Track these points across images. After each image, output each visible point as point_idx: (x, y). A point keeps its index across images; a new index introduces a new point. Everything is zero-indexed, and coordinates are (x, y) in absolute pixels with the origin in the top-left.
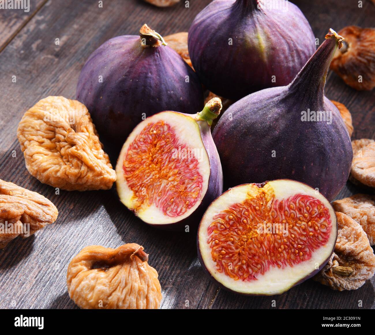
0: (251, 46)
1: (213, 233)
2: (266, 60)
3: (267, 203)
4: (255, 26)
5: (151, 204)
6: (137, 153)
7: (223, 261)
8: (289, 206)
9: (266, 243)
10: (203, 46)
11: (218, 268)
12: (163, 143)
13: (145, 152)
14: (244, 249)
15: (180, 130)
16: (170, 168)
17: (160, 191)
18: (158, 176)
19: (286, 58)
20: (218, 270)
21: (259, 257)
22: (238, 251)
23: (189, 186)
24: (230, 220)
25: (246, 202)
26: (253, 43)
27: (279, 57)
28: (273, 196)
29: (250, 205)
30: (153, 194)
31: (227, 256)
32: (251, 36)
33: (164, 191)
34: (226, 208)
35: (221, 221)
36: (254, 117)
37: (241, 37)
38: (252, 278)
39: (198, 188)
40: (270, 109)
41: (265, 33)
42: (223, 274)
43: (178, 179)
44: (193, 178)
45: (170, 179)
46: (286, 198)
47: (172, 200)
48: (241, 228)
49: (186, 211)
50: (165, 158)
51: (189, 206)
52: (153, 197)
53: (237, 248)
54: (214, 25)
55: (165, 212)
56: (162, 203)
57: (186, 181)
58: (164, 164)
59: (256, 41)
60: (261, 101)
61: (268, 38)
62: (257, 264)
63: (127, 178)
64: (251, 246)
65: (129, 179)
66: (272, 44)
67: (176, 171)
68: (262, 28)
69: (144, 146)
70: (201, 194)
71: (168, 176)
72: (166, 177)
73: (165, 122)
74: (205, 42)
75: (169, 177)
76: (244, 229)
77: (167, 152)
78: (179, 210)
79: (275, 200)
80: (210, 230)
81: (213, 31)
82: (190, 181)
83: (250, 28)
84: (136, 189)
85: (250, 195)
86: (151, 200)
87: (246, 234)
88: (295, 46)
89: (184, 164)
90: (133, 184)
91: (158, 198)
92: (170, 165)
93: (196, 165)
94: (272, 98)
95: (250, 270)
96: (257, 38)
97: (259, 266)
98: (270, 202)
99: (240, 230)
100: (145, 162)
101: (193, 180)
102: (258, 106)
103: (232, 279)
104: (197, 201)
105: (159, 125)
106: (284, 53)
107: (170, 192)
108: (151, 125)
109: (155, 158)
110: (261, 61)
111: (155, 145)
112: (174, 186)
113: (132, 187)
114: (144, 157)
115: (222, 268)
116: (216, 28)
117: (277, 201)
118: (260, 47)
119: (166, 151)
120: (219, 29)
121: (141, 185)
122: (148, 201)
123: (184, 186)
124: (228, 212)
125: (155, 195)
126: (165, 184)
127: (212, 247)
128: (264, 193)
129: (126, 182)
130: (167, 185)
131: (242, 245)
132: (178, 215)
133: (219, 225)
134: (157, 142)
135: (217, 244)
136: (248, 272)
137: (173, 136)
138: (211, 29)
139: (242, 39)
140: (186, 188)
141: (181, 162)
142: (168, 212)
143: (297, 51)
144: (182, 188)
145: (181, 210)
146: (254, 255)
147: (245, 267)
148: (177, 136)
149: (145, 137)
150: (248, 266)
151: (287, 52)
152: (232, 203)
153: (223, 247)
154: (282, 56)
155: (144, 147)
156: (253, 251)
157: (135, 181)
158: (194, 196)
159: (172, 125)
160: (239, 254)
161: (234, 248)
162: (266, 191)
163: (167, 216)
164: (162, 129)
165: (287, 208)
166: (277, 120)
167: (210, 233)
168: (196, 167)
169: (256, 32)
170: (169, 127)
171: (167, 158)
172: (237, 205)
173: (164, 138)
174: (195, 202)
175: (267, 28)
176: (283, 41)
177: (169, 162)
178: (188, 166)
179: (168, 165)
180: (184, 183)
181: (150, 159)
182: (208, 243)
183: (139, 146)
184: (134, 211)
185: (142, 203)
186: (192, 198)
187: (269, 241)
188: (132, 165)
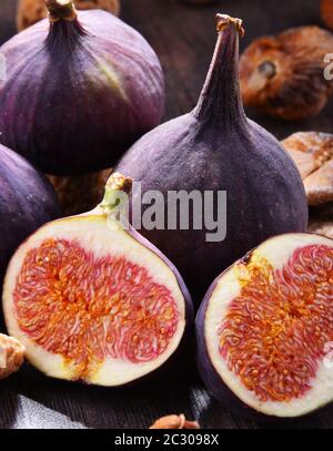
0: (101, 86)
1: (229, 354)
2: (125, 97)
3: (267, 279)
4: (92, 58)
5: (102, 358)
6: (34, 300)
7: (261, 384)
8: (296, 271)
9: (296, 333)
10: (31, 117)
11: (260, 396)
12: (69, 268)
13: (45, 293)
14: (276, 355)
15: (87, 239)
16: (104, 298)
17: (106, 335)
18: (89, 316)
19: (146, 84)
20: (261, 400)
21: (299, 356)
22: (270, 361)
23: (151, 307)
24: (239, 324)
25: (244, 292)
26: (101, 81)
27: (139, 86)
28: (270, 267)
29: (251, 294)
30: (98, 343)
31: (262, 376)
32: (95, 74)
33: (113, 333)
34: (226, 312)
35: (229, 332)
36: (170, 177)
37: (82, 80)
38: (304, 388)
39: (168, 304)
40: (187, 157)
41: (108, 62)
42: (270, 402)
43: (127, 305)
44: (151, 294)
45: (112, 312)
46: (286, 262)
47: (135, 337)
48: (257, 329)
49: (168, 343)
50: (85, 288)
51: (169, 333)
52: (100, 348)
53: (267, 358)
54: (35, 80)
55: (133, 359)
56: (121, 350)
57: (142, 303)
58: (89, 295)
59: (103, 78)
60: (166, 152)
61: (115, 67)
62: (301, 366)
63: (38, 341)
64: (282, 347)
65: (42, 341)
66: (124, 73)
67: (116, 296)
68: (101, 56)
69: (38, 285)
70: (179, 310)
71: (107, 308)
72: (103, 312)
73: (55, 239)
74: (32, 110)
75: (110, 309)
76: (262, 329)
77: (84, 278)
78: (155, 346)
79: (275, 270)
80: (222, 351)
81: (37, 89)
82: (149, 300)
83: (86, 63)
84: (64, 348)
85: (242, 280)
86: (100, 353)
87: (268, 334)
88: (147, 63)
89: (123, 282)
90: (54, 344)
91: (110, 346)
92: (100, 294)
93: (145, 275)
94: (179, 141)
95: (297, 379)
96: (103, 72)
97: (305, 368)
98: (271, 277)
99: (257, 333)
100: (54, 307)
101: (152, 297)
102: (166, 160)
103: (284, 403)
104: (177, 322)
105: (48, 247)
106: (141, 79)
107: (124, 330)
108: (32, 253)
109: (68, 293)
110: (119, 101)
111: (57, 277)
112: (126, 318)
113: (54, 349)
114: (49, 301)
115: (265, 394)
116: (41, 82)
117: (277, 272)
118: (113, 83)
119: (81, 276)
120: (45, 82)
121: (68, 340)
122: (95, 357)
123: (143, 310)
124: (231, 316)
125: (101, 343)
126: (109, 322)
127: (238, 373)
128: (255, 269)
129: (39, 348)
130: (113, 321)
131: (271, 351)
132: (158, 353)
133: (229, 339)
134: (58, 271)
135: (241, 366)
136: (296, 382)
137: (81, 251)
138: (33, 87)
139: (86, 83)
140: (147, 312)
141: (117, 282)
142: (138, 357)
143: (152, 69)
144: (141, 315)
145: (159, 345)
146: (292, 357)
147: (289, 378)
148: (87, 250)
149: (32, 273)
150: (292, 375)
151: (143, 75)
152: (228, 301)
153: (250, 366)
154: (141, 83)
155: (39, 287)
156: (289, 353)
157: (53, 339)
158: (168, 317)
159: (70, 238)
160: (274, 365)
161: (263, 360)
162: (258, 265)
163: (140, 364)
164: (56, 251)
165: (294, 275)
166: (205, 167)
167: (224, 356)
168: (145, 277)
169: (96, 65)
170: (66, 244)
171: (88, 286)
172: (235, 301)
173: (67, 261)
174: (174, 324)
175: (106, 54)
176: (133, 63)
177: (96, 289)
178: (132, 283)
179: (96, 295)
180: (139, 308)
181: (61, 298)
182: (231, 369)
183: (30, 290)
184: (80, 380)
185: (87, 362)
186: (166, 320)
187: (299, 329)
188: (35, 319)
